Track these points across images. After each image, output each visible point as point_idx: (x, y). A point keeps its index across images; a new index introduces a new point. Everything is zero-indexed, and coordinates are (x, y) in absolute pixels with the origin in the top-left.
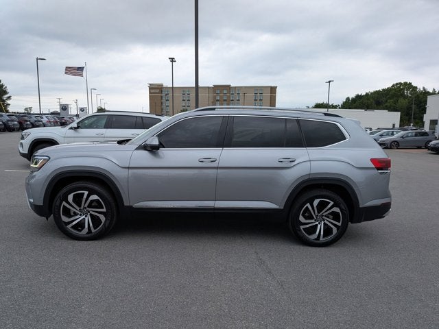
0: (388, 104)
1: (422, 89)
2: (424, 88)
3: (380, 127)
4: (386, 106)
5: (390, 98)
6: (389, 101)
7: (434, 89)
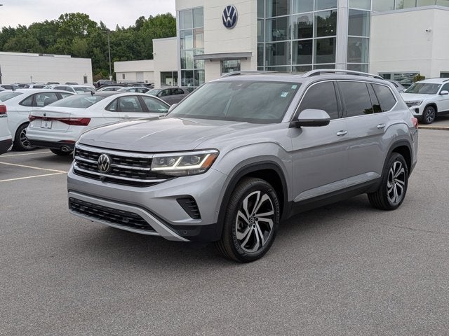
0: (57, 45)
1: (99, 25)
2: (101, 23)
3: (50, 81)
4: (58, 48)
5: (60, 36)
6: (59, 40)
7: (117, 26)
